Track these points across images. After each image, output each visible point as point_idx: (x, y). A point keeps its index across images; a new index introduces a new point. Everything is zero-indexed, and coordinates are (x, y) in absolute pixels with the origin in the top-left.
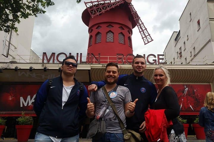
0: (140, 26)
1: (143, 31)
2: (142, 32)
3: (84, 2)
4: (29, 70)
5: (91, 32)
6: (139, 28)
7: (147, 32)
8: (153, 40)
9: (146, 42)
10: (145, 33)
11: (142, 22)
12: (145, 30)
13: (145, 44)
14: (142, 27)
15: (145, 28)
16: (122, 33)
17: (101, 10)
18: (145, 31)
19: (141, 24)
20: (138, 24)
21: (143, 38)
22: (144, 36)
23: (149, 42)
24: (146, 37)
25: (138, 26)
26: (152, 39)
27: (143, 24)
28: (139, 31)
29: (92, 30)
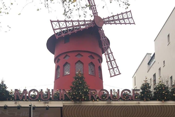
0: (108, 55)
1: (111, 61)
2: (109, 63)
3: (51, 20)
4: (4, 108)
5: (57, 62)
6: (107, 58)
7: (115, 63)
8: (121, 74)
9: (113, 75)
10: (113, 64)
11: (111, 51)
12: (113, 60)
13: (111, 77)
14: (110, 57)
15: (114, 58)
16: (92, 63)
17: (68, 32)
18: (113, 62)
19: (110, 53)
20: (106, 53)
21: (109, 69)
22: (111, 67)
23: (115, 75)
24: (113, 68)
25: (105, 55)
26: (119, 72)
27: (112, 54)
28: (106, 61)
29: (59, 60)
